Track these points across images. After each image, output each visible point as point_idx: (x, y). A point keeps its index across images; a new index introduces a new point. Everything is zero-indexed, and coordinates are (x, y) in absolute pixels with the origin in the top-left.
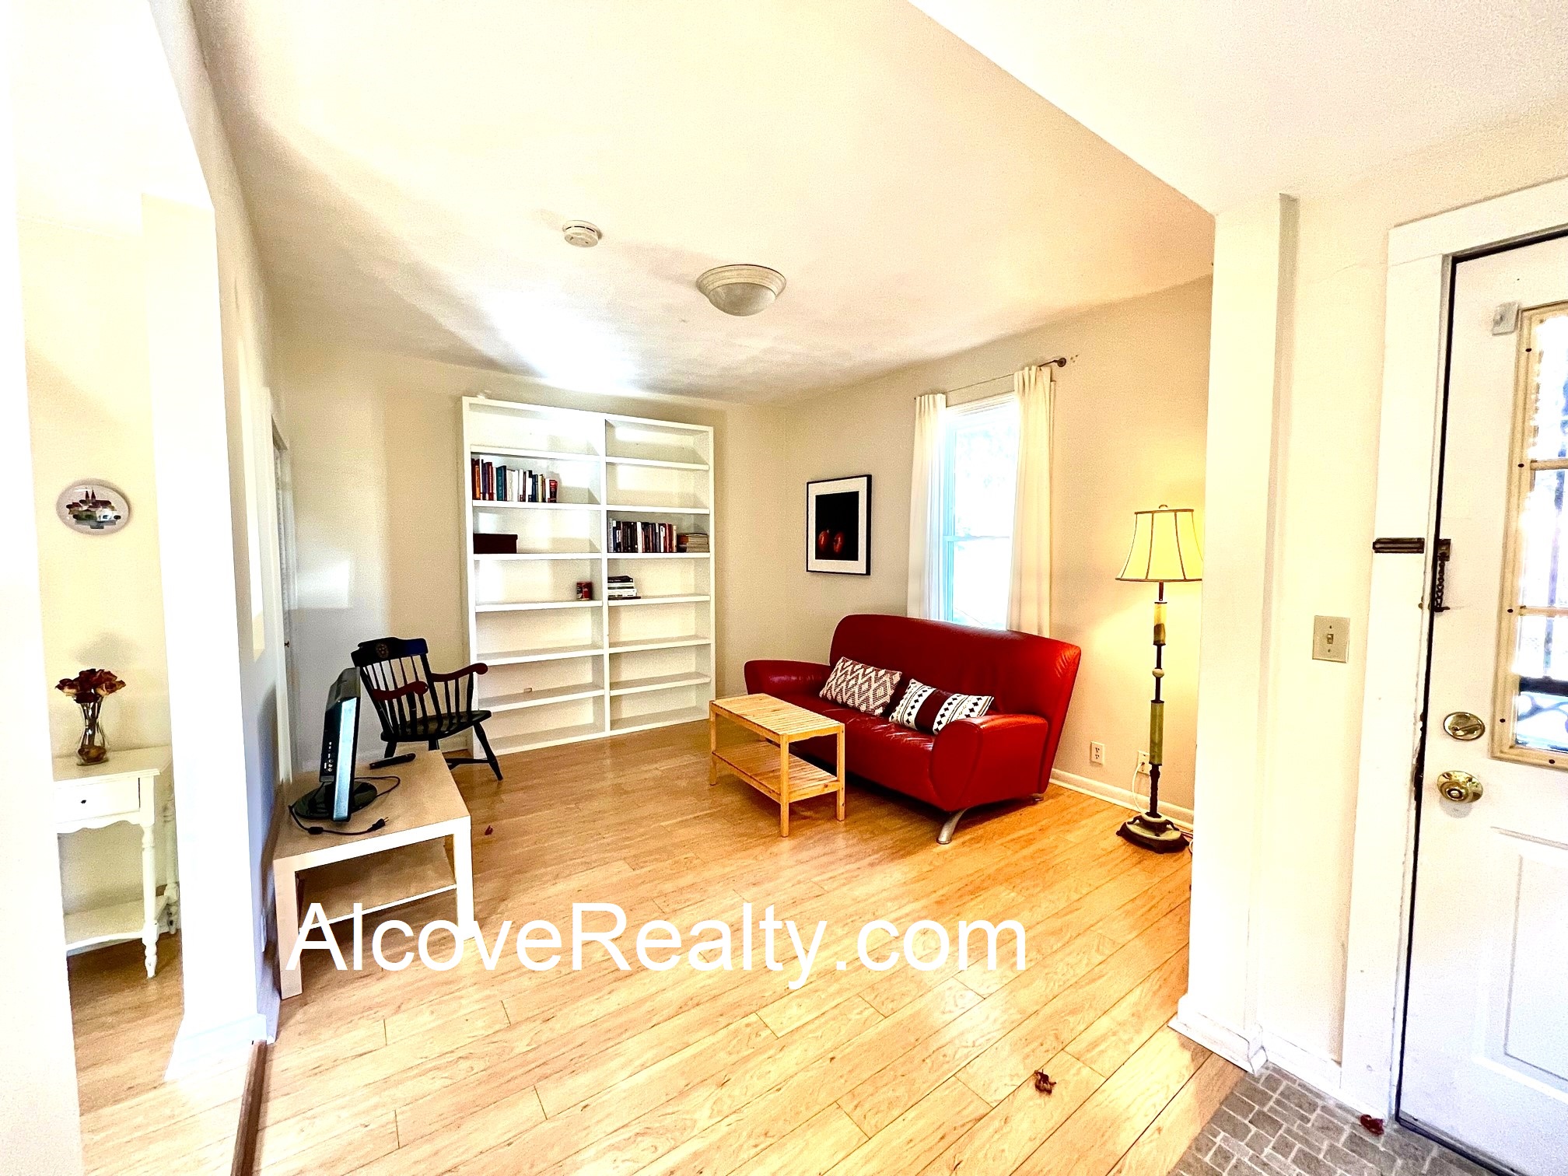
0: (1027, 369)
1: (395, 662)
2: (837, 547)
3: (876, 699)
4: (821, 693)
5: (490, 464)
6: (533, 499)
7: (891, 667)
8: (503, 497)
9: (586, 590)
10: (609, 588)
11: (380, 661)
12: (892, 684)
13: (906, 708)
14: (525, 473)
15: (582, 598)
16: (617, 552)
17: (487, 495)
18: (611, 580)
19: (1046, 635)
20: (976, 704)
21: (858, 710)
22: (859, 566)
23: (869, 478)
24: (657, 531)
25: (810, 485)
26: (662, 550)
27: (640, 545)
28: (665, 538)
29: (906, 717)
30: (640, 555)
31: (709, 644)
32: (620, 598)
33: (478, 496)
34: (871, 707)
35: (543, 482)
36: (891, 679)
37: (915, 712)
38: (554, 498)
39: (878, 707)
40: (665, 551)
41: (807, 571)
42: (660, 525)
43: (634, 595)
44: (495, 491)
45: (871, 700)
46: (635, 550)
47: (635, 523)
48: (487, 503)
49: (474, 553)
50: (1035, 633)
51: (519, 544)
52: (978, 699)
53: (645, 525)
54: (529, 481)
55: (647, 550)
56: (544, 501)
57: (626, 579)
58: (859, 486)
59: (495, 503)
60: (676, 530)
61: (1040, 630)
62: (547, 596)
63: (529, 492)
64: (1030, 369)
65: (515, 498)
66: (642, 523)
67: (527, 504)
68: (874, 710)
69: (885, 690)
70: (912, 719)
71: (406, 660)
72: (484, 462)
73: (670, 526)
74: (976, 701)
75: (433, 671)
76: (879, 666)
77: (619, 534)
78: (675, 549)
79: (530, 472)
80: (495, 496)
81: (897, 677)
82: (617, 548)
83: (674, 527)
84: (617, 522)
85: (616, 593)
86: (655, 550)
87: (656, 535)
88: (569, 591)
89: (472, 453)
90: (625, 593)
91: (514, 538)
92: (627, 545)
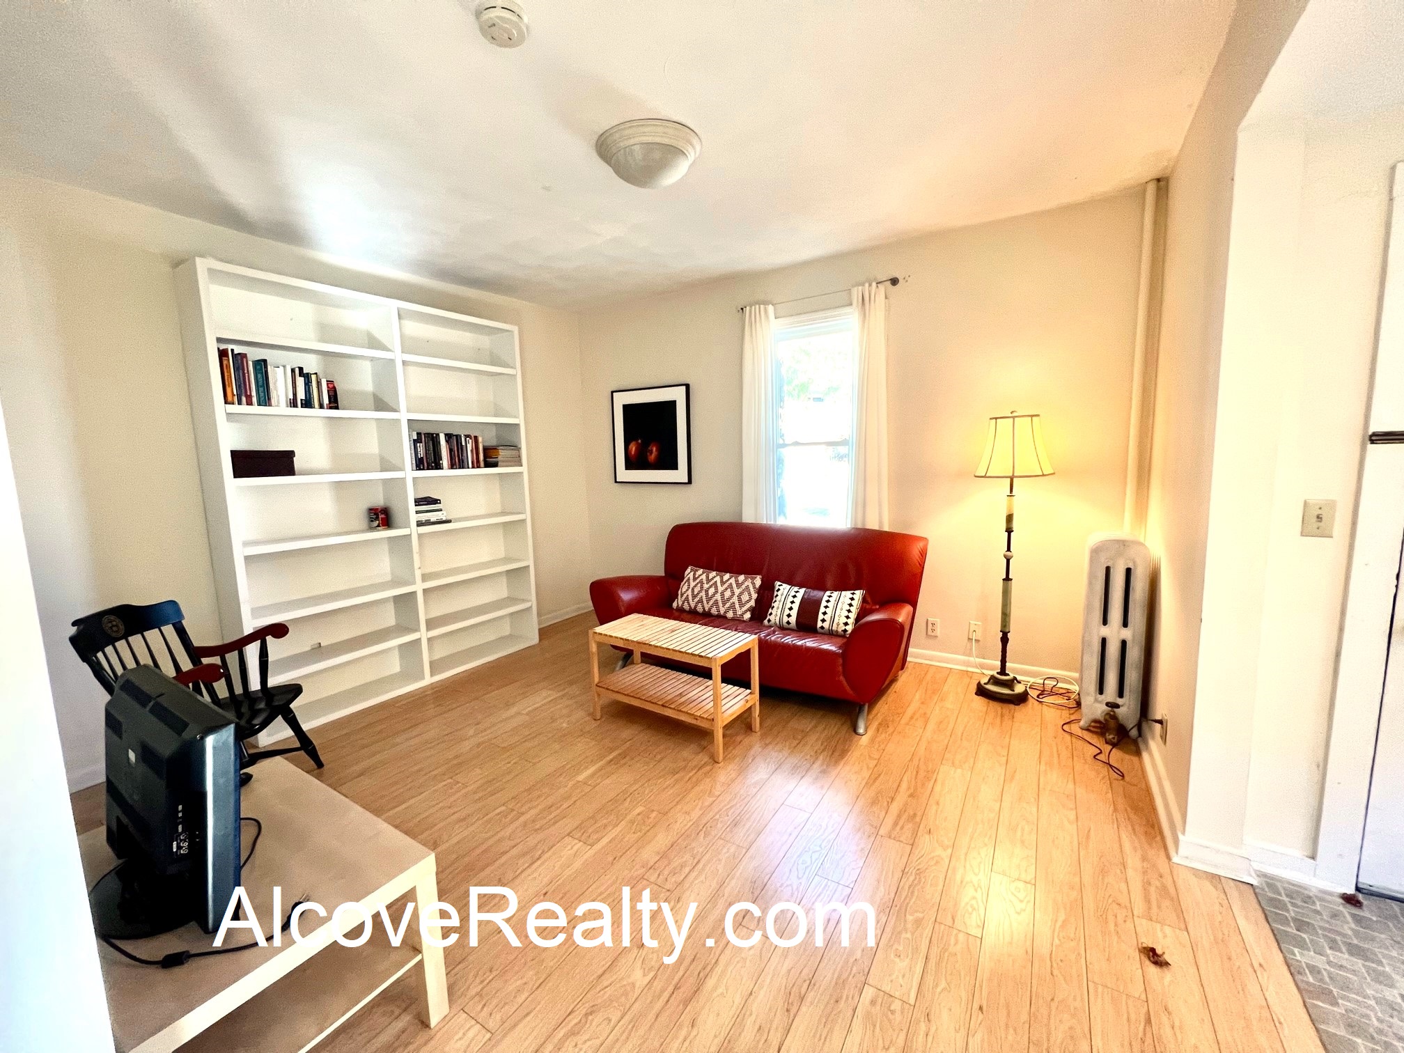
0: (867, 285)
1: (136, 640)
2: (652, 457)
3: (742, 605)
4: (675, 605)
5: (243, 356)
6: (307, 404)
7: (750, 571)
8: (265, 400)
9: (381, 517)
10: (417, 512)
11: (112, 641)
12: (754, 587)
13: (783, 609)
14: (293, 371)
15: (378, 526)
16: (420, 469)
17: (244, 399)
18: (418, 502)
19: (886, 528)
20: (852, 599)
21: (725, 617)
22: (680, 474)
23: (687, 386)
24: (463, 444)
25: (614, 394)
26: (470, 465)
27: (445, 461)
28: (472, 451)
29: (785, 619)
30: (446, 472)
31: (528, 567)
32: (428, 523)
33: (230, 399)
34: (739, 613)
35: (319, 383)
36: (753, 584)
37: (794, 613)
38: (334, 403)
39: (746, 612)
40: (473, 467)
41: (616, 482)
42: (467, 436)
43: (444, 519)
44: (254, 393)
45: (737, 606)
46: (438, 467)
47: (438, 435)
48: (244, 409)
49: (235, 477)
50: (876, 527)
51: (298, 463)
52: (853, 594)
53: (449, 437)
54: (300, 381)
55: (452, 466)
56: (321, 406)
57: (436, 501)
58: (678, 395)
59: (255, 409)
60: (483, 442)
61: (881, 523)
62: (331, 526)
63: (301, 395)
64: (870, 285)
65: (283, 402)
66: (446, 435)
67: (300, 411)
68: (742, 615)
69: (750, 594)
70: (793, 620)
71: (153, 635)
72: (236, 352)
73: (476, 438)
74: (851, 596)
75: (197, 642)
76: (736, 571)
77: (421, 448)
78: (482, 464)
79: (301, 369)
80: (255, 400)
81: (758, 582)
82: (420, 464)
83: (480, 439)
84: (418, 434)
85: (424, 517)
86: (462, 465)
87: (461, 448)
88: (360, 519)
89: (219, 340)
90: (433, 517)
91: (290, 455)
92: (428, 460)
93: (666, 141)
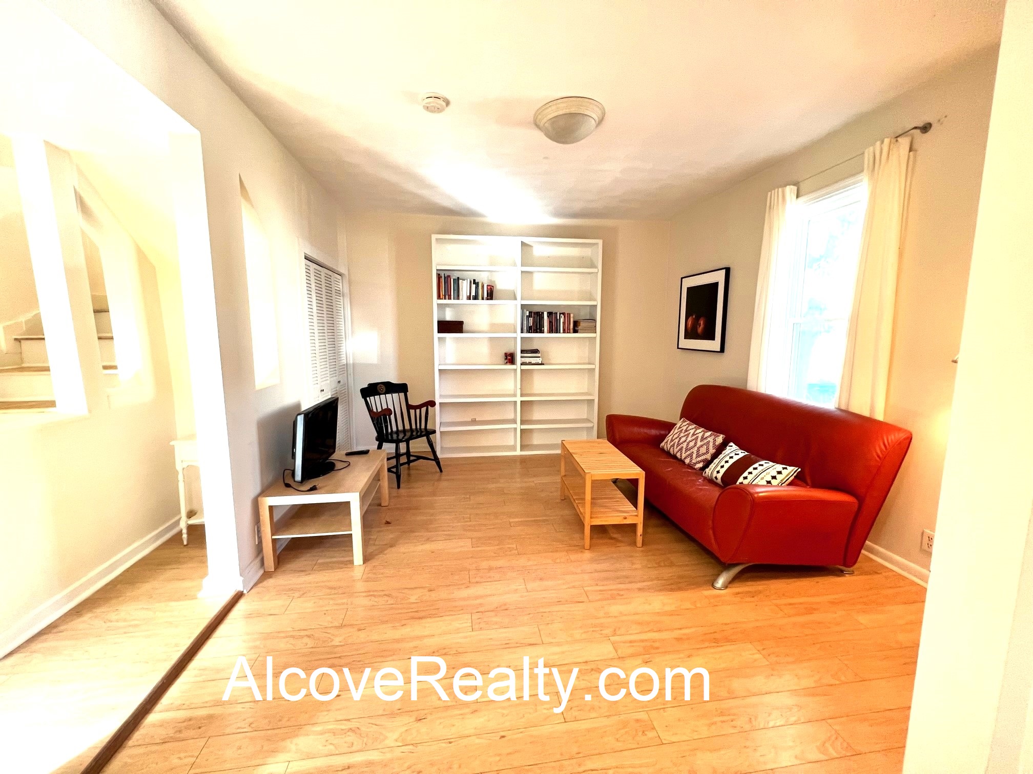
0: (878, 143)
1: (389, 396)
2: (700, 329)
3: (698, 456)
4: (661, 445)
5: (449, 276)
6: (476, 298)
7: (716, 430)
8: (458, 297)
9: (510, 358)
10: (521, 357)
11: (379, 394)
12: (714, 443)
13: (717, 466)
14: (471, 282)
15: (507, 363)
16: (529, 333)
17: (447, 296)
18: (522, 352)
19: (880, 416)
20: (779, 473)
21: (683, 462)
22: (715, 345)
23: (728, 270)
24: (558, 318)
25: (683, 279)
26: (562, 331)
27: (546, 328)
28: (564, 323)
29: (715, 474)
30: (546, 335)
31: (593, 400)
32: (530, 364)
33: (441, 297)
34: (694, 461)
35: (483, 286)
36: (715, 440)
37: (722, 471)
38: (490, 296)
39: (699, 462)
40: (564, 332)
41: (678, 348)
42: (560, 314)
43: (540, 362)
44: (452, 294)
45: (694, 456)
46: (542, 332)
47: (543, 313)
48: (447, 301)
49: (438, 333)
50: (866, 413)
51: (465, 327)
52: (784, 468)
53: (550, 314)
54: (474, 286)
55: (551, 331)
56: (483, 299)
57: (536, 351)
58: (719, 277)
59: (452, 301)
60: (574, 317)
61: (872, 408)
62: (486, 360)
63: (473, 293)
65: (465, 297)
66: (548, 313)
67: (472, 301)
68: (695, 464)
69: (708, 449)
70: (720, 476)
71: (395, 395)
72: (446, 275)
73: (569, 315)
74: (781, 469)
75: (410, 403)
76: (708, 428)
77: (531, 319)
78: (572, 331)
79: (474, 280)
80: (452, 297)
81: (720, 439)
82: (530, 330)
83: (572, 315)
84: (529, 312)
85: (527, 360)
86: (557, 331)
87: (557, 321)
88: (502, 359)
89: (437, 270)
90: (533, 361)
91: (461, 323)
92: (537, 328)
93: (568, 111)
